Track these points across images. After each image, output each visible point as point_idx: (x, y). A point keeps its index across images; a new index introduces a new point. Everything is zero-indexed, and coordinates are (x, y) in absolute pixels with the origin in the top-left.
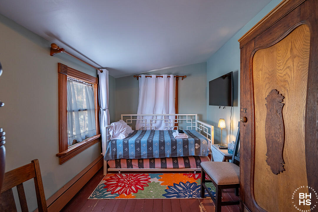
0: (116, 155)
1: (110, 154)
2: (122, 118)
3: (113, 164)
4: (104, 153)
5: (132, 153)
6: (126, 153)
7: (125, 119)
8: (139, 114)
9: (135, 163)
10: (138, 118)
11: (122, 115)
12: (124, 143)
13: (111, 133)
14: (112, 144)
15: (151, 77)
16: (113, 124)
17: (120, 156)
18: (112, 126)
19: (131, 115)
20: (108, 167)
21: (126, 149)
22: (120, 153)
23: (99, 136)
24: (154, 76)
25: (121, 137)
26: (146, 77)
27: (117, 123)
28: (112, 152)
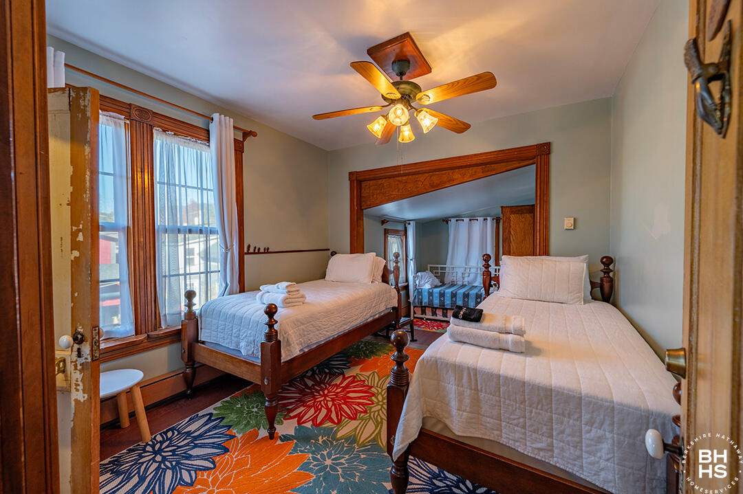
0: (421, 303)
1: (417, 300)
2: (429, 268)
3: (419, 310)
4: (411, 300)
5: (436, 302)
6: (431, 301)
7: (432, 270)
8: (448, 265)
9: (439, 312)
10: (447, 269)
11: (429, 266)
12: (429, 292)
13: (417, 282)
14: (418, 292)
15: (463, 220)
16: (419, 274)
17: (425, 303)
18: (418, 276)
19: (439, 266)
20: (415, 313)
21: (431, 298)
22: (425, 300)
23: (406, 284)
24: (467, 220)
25: (427, 286)
26: (457, 221)
27: (423, 273)
28: (419, 299)
